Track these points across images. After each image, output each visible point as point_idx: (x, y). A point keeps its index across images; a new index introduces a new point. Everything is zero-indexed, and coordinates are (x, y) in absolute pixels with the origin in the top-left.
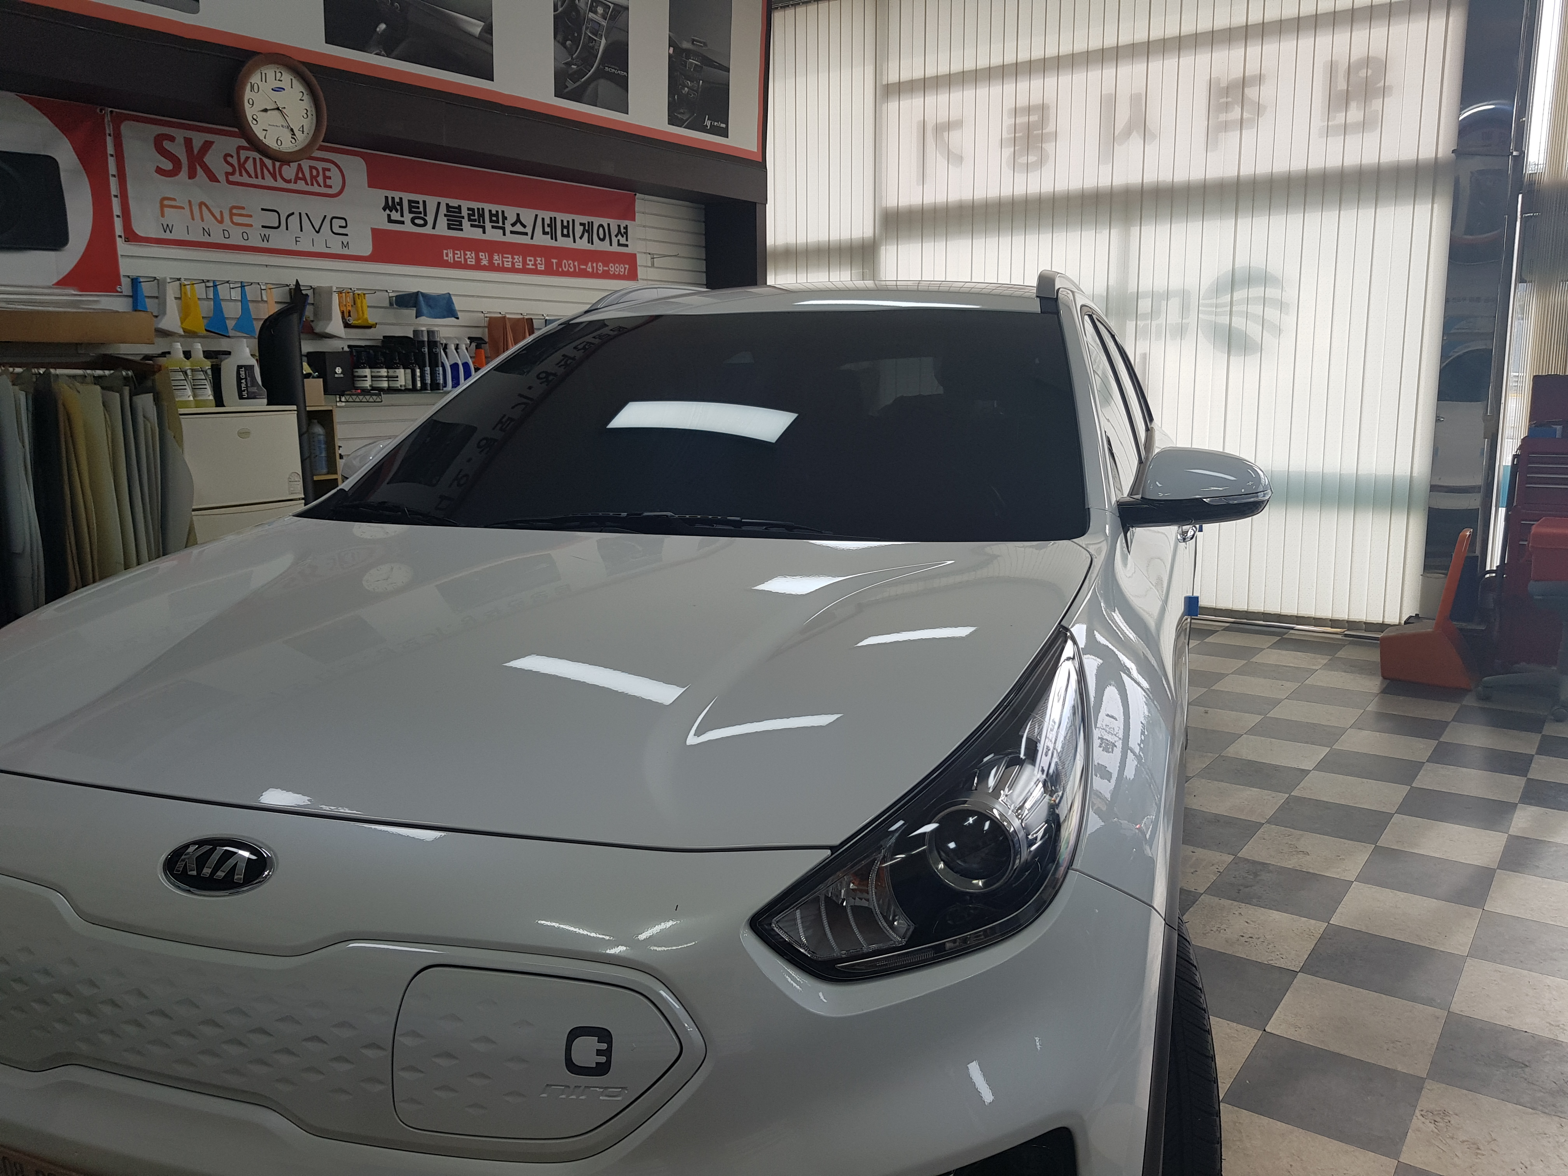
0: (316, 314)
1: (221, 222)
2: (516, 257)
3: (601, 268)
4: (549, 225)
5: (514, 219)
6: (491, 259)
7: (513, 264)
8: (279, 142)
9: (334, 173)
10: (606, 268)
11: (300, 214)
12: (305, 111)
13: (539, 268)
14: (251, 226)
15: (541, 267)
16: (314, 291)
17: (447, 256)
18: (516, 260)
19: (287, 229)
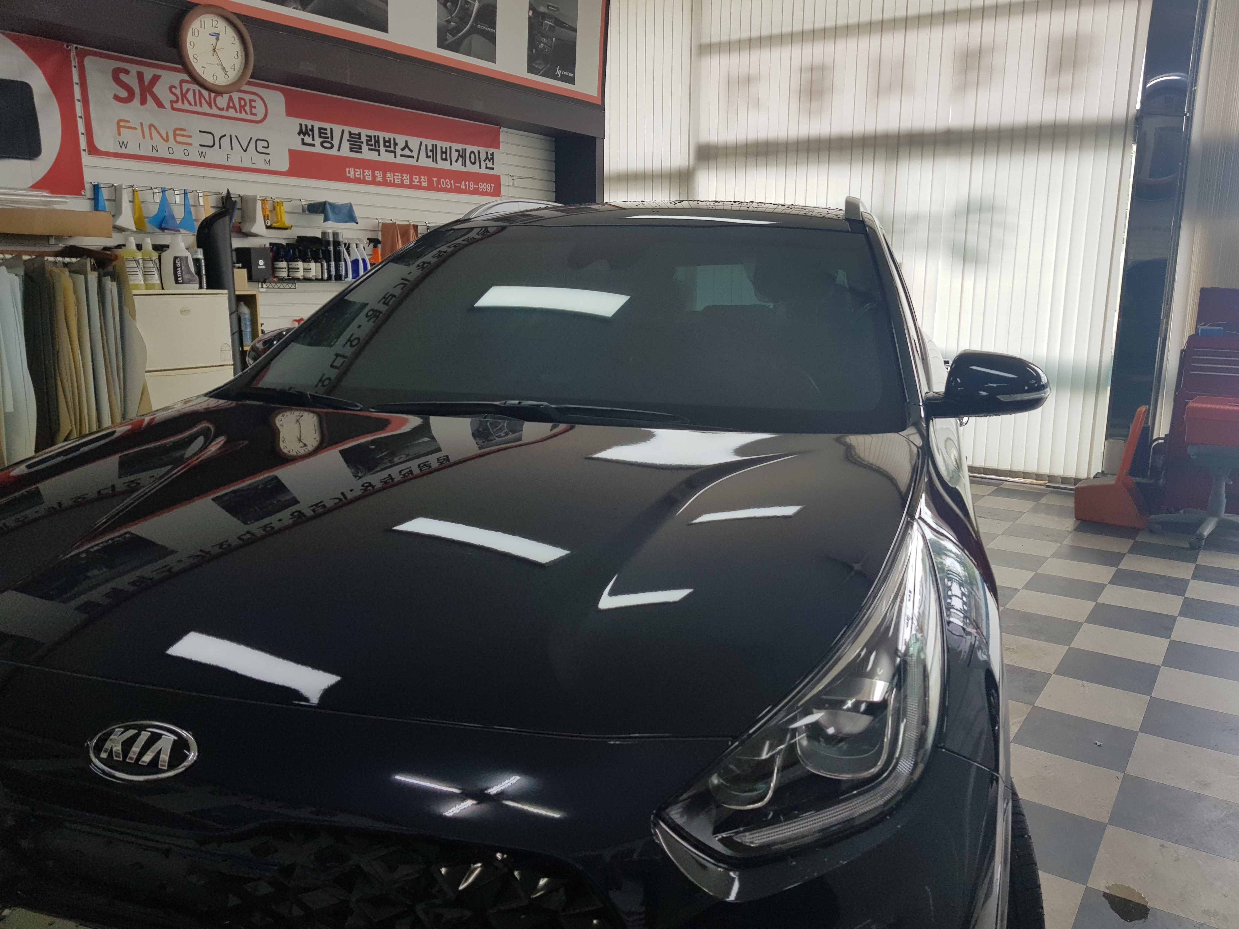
0: (243, 217)
1: (167, 140)
2: (405, 175)
3: (472, 186)
4: (432, 151)
5: (403, 145)
6: (384, 176)
7: (402, 181)
8: (215, 78)
9: (259, 104)
10: (477, 187)
11: (231, 136)
12: (236, 53)
13: (423, 185)
14: (191, 144)
15: (425, 184)
16: (241, 199)
17: (349, 173)
18: (405, 177)
19: (220, 148)
